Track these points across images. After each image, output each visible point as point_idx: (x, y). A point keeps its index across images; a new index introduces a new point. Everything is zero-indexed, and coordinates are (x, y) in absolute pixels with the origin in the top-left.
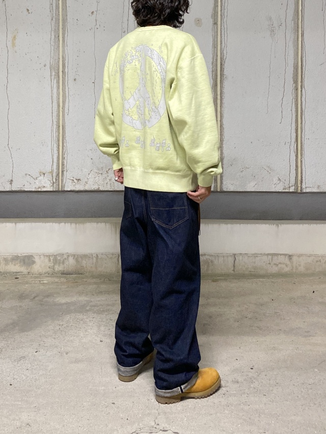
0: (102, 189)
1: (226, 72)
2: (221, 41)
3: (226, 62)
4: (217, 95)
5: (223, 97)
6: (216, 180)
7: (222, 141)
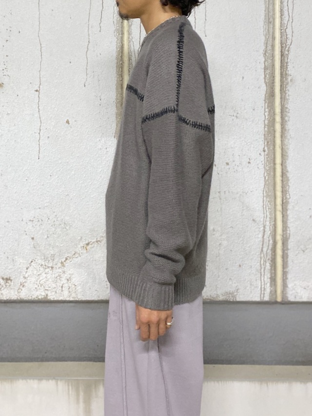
0: (52, 297)
1: (291, 70)
2: (281, 11)
3: (292, 50)
4: (274, 114)
5: (287, 118)
6: (273, 280)
7: (284, 204)
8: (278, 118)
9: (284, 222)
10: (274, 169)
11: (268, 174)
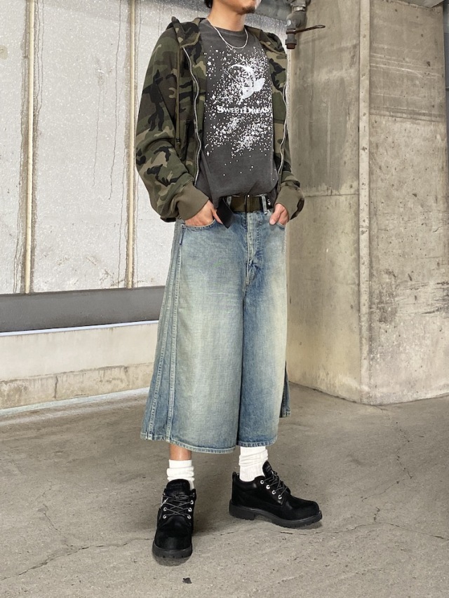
1: (40, 127)
2: (34, 83)
3: (41, 112)
4: (28, 157)
5: (36, 161)
6: (23, 278)
7: (34, 222)
8: (31, 161)
9: (32, 236)
10: (27, 197)
11: (23, 201)
